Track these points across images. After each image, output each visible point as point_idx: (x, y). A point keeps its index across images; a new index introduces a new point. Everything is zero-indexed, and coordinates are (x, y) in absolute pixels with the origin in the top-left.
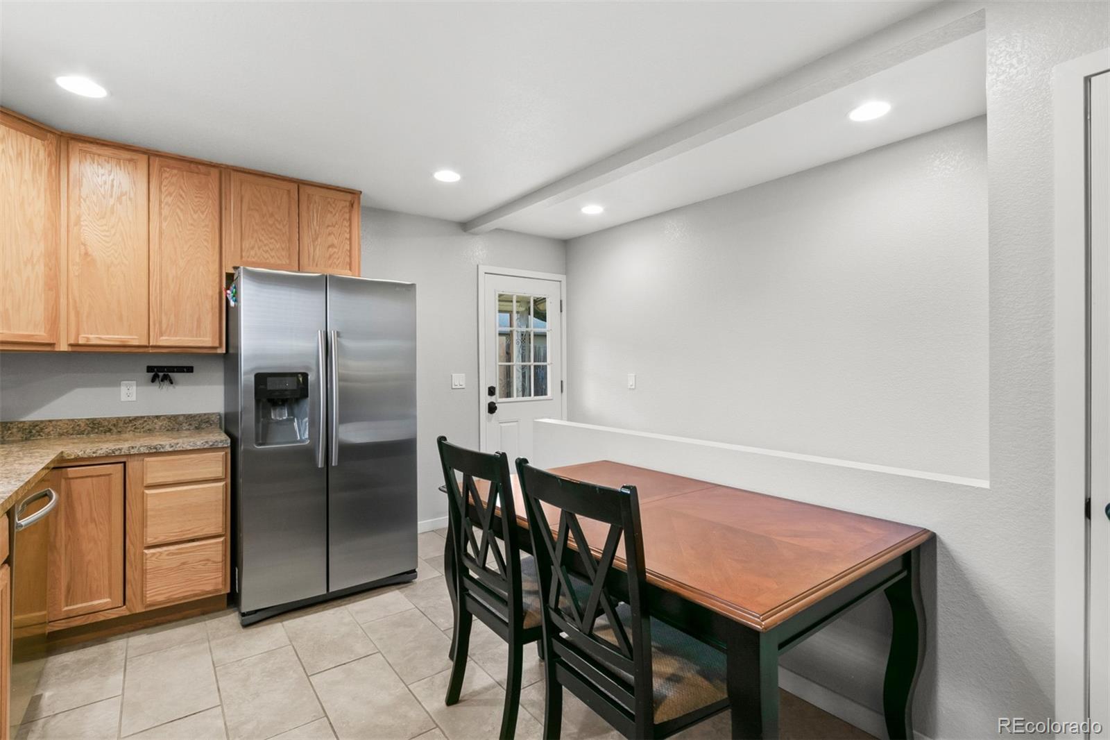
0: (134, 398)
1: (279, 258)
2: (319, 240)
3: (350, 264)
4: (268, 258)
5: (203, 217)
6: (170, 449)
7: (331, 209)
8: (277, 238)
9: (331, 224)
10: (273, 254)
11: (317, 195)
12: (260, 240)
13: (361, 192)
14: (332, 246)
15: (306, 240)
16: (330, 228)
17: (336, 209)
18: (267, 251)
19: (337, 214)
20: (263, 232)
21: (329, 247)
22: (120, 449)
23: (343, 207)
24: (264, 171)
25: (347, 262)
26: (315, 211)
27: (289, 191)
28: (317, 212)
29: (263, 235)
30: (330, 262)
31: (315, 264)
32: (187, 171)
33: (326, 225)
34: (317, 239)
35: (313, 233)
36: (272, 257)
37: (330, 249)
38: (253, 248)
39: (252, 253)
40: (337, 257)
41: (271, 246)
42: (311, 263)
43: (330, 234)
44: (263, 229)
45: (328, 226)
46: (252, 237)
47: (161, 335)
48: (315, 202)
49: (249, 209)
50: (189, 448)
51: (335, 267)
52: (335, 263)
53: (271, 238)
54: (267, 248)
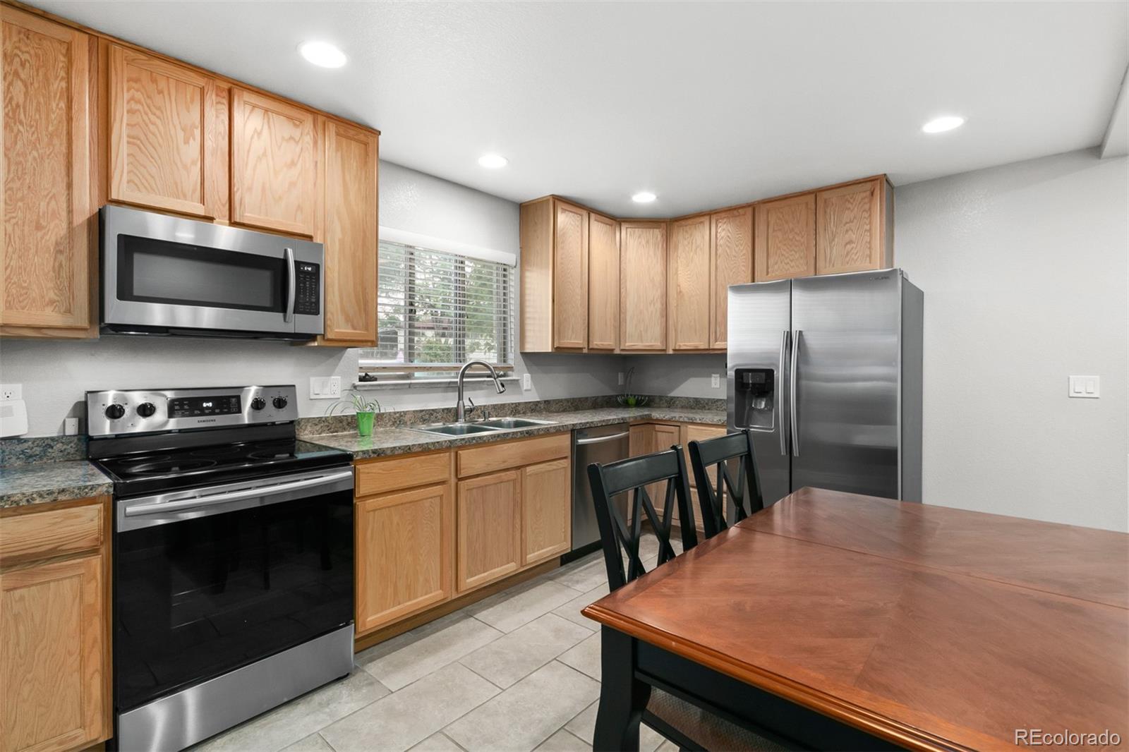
0: (718, 386)
1: (798, 266)
2: (836, 240)
3: (870, 257)
4: (788, 269)
5: (742, 248)
6: (700, 422)
7: (850, 206)
8: (795, 249)
9: (848, 221)
10: (792, 264)
11: (833, 197)
12: (782, 255)
13: (885, 175)
14: (850, 242)
15: (822, 243)
16: (848, 225)
17: (854, 204)
18: (788, 263)
19: (856, 209)
20: (785, 248)
21: (847, 244)
22: (675, 417)
23: (862, 199)
24: (785, 194)
25: (867, 255)
26: (832, 213)
27: (807, 204)
28: (834, 215)
29: (784, 250)
30: (847, 259)
31: (831, 265)
32: (732, 217)
33: (844, 222)
34: (833, 240)
35: (830, 235)
36: (792, 267)
37: (848, 246)
38: (776, 263)
39: (776, 267)
40: (855, 252)
41: (791, 258)
42: (828, 265)
43: (847, 231)
44: (785, 245)
45: (847, 223)
46: (776, 253)
47: (716, 341)
48: (833, 204)
49: (774, 231)
50: (710, 423)
51: (853, 262)
52: (853, 259)
53: (791, 251)
54: (788, 260)
